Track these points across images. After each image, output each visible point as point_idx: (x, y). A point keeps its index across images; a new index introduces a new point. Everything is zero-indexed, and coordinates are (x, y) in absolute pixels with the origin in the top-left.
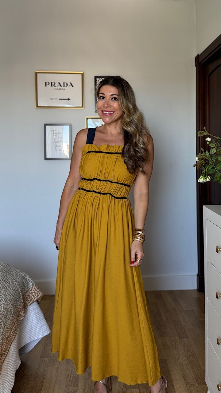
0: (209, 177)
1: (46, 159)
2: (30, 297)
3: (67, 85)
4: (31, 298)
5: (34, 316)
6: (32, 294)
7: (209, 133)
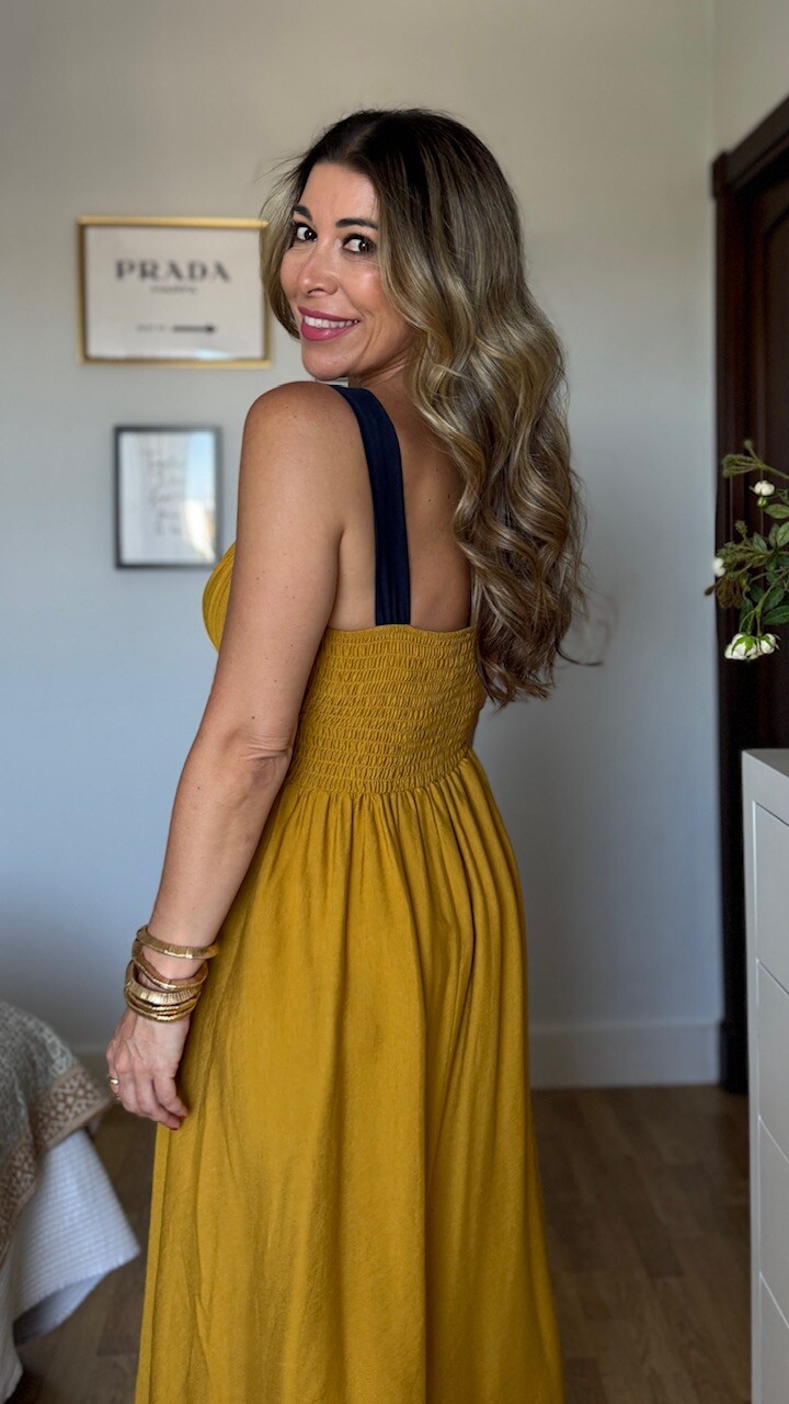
0: (772, 638)
1: (120, 565)
2: (58, 1113)
3: (204, 272)
4: (60, 1117)
5: (75, 1187)
6: (64, 1101)
7: (766, 462)
